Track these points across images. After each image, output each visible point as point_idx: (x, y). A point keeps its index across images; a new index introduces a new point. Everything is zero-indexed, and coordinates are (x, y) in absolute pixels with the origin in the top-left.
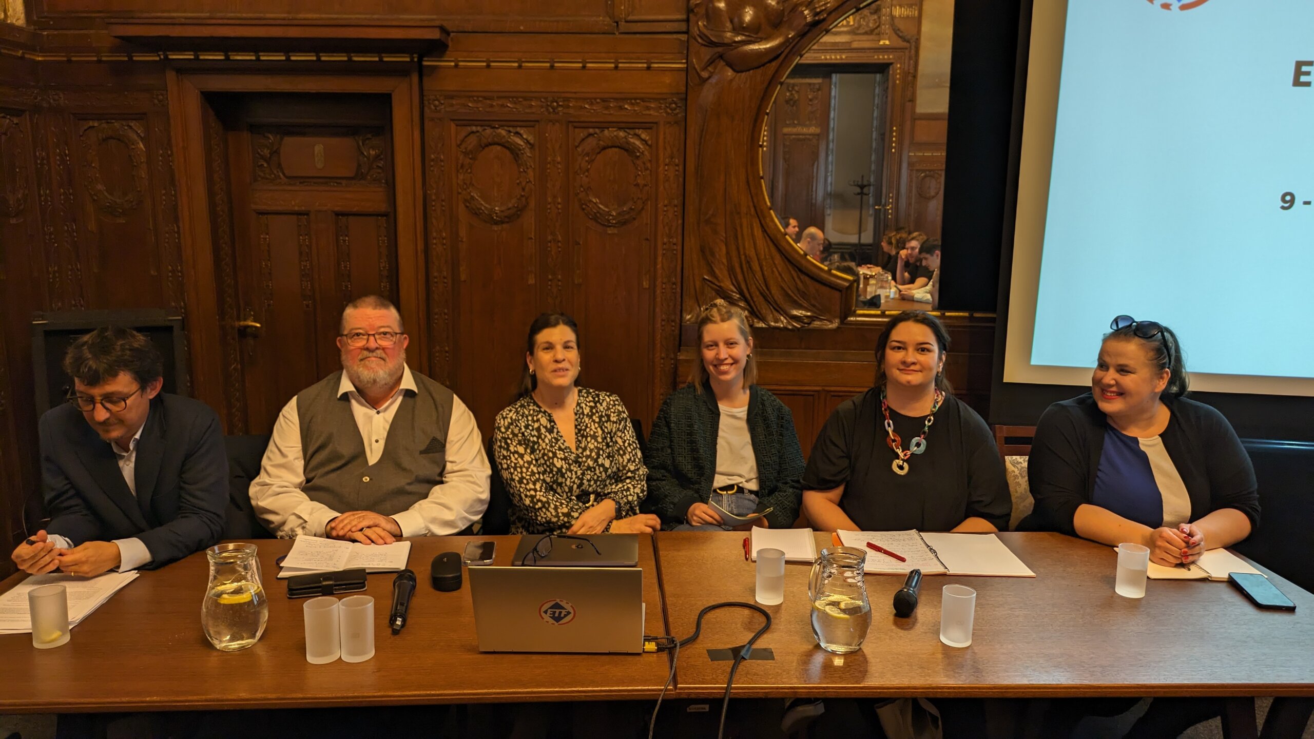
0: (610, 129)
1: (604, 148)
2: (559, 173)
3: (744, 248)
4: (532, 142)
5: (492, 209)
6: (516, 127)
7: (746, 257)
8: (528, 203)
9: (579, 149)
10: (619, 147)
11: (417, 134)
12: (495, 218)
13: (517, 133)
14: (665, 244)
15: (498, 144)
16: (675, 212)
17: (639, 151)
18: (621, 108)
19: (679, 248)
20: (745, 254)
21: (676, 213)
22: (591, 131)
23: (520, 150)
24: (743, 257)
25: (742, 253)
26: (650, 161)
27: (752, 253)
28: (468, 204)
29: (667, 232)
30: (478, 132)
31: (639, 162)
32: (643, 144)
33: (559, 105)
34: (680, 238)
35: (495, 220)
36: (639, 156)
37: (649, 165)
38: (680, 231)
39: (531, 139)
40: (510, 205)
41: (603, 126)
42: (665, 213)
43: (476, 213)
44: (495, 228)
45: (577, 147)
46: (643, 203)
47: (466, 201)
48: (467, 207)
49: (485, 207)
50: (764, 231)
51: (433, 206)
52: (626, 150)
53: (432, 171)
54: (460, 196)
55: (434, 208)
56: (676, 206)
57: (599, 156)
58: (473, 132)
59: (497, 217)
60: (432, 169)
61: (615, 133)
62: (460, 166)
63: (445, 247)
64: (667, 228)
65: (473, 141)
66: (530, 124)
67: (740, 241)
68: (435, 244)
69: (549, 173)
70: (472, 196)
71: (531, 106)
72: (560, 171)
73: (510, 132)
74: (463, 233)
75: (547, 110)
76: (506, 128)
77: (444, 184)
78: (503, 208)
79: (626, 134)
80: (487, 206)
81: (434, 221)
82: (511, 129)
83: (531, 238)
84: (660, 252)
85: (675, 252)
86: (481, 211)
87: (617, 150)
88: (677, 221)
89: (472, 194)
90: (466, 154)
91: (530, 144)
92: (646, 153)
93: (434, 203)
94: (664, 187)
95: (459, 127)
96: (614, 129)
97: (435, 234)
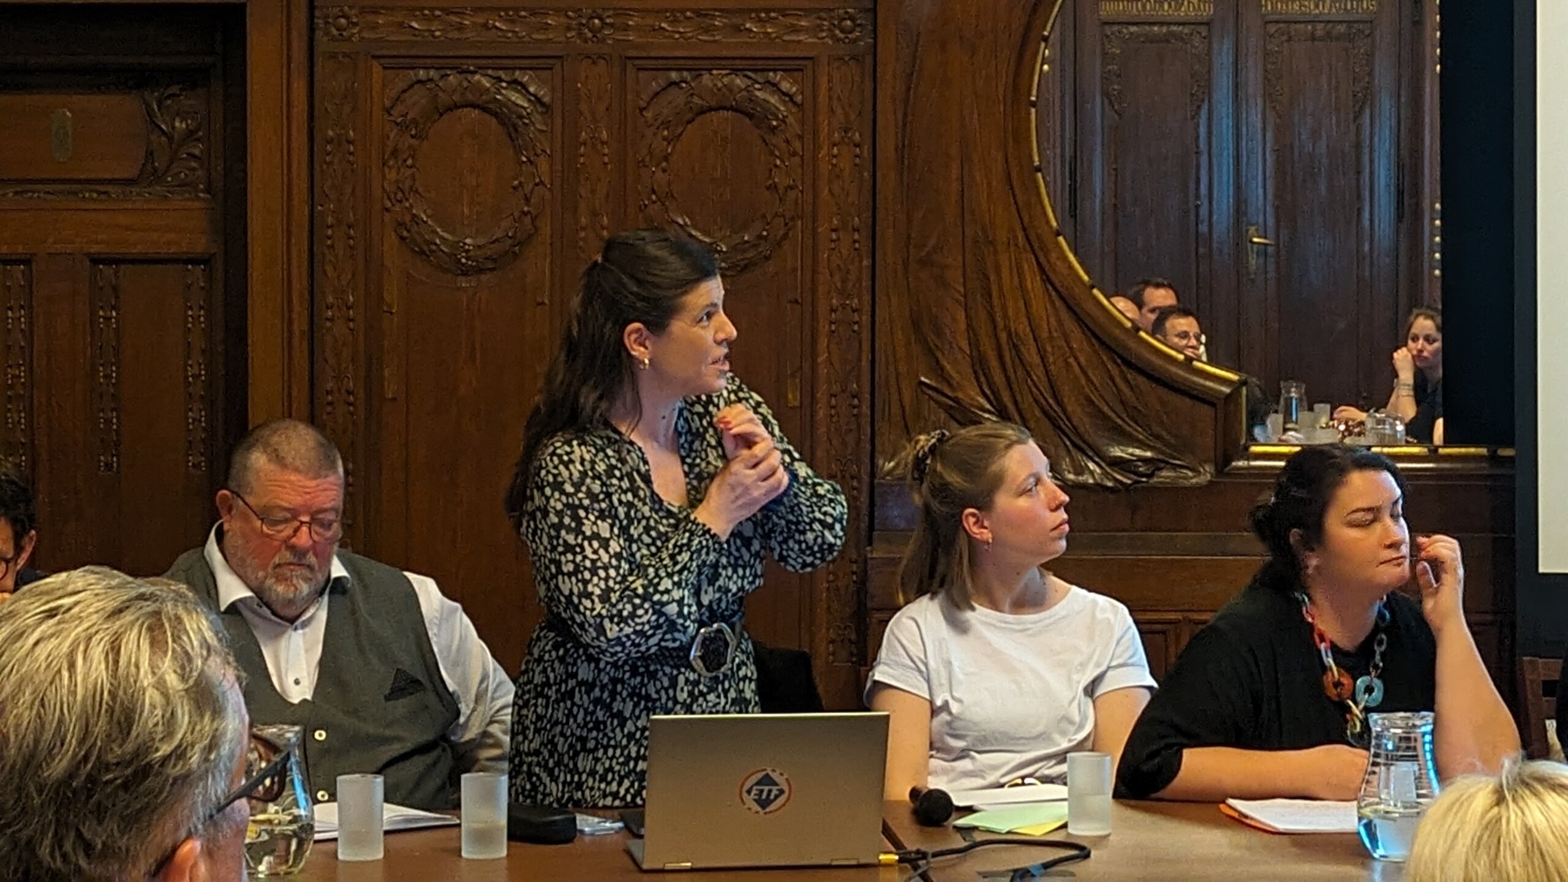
0: (715, 72)
1: (702, 112)
2: (605, 164)
3: (1005, 316)
4: (546, 100)
5: (458, 242)
6: (514, 69)
7: (1010, 335)
8: (536, 229)
9: (649, 114)
10: (732, 108)
11: (299, 87)
12: (464, 260)
13: (515, 83)
14: (833, 310)
15: (474, 106)
16: (855, 241)
17: (777, 119)
18: (738, 29)
19: (866, 319)
20: (1007, 328)
21: (857, 245)
22: (674, 75)
23: (521, 117)
24: (1003, 336)
25: (1001, 324)
26: (801, 137)
27: (1022, 327)
28: (405, 234)
29: (839, 285)
30: (431, 80)
31: (778, 140)
32: (784, 102)
33: (604, 25)
34: (867, 298)
35: (463, 264)
36: (775, 128)
37: (797, 145)
38: (866, 283)
39: (544, 93)
40: (499, 234)
41: (697, 66)
42: (833, 245)
43: (423, 252)
44: (463, 282)
45: (642, 110)
46: (786, 224)
47: (401, 224)
48: (403, 238)
49: (441, 238)
50: (1047, 280)
51: (329, 238)
52: (751, 116)
53: (331, 163)
54: (387, 217)
55: (329, 242)
56: (856, 230)
57: (689, 126)
58: (420, 82)
59: (467, 259)
60: (328, 159)
61: (726, 80)
62: (389, 150)
63: (351, 325)
64: (837, 278)
65: (418, 98)
66: (541, 63)
67: (996, 301)
68: (331, 320)
69: (583, 164)
70: (415, 215)
71: (546, 27)
72: (606, 159)
73: (500, 80)
74: (392, 294)
75: (580, 34)
76: (490, 72)
77: (353, 190)
78: (481, 241)
79: (749, 82)
80: (446, 235)
81: (329, 269)
82: (502, 74)
83: (543, 303)
84: (824, 327)
85: (856, 327)
86: (434, 247)
87: (729, 114)
88: (861, 261)
89: (414, 211)
90: (403, 127)
91: (542, 104)
92: (791, 120)
93: (330, 232)
94: (830, 190)
95: (388, 72)
96: (723, 72)
97: (330, 299)
